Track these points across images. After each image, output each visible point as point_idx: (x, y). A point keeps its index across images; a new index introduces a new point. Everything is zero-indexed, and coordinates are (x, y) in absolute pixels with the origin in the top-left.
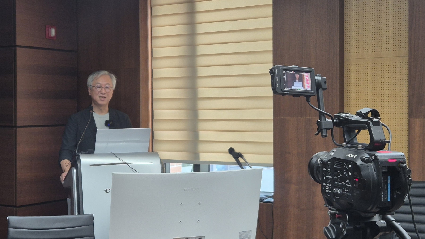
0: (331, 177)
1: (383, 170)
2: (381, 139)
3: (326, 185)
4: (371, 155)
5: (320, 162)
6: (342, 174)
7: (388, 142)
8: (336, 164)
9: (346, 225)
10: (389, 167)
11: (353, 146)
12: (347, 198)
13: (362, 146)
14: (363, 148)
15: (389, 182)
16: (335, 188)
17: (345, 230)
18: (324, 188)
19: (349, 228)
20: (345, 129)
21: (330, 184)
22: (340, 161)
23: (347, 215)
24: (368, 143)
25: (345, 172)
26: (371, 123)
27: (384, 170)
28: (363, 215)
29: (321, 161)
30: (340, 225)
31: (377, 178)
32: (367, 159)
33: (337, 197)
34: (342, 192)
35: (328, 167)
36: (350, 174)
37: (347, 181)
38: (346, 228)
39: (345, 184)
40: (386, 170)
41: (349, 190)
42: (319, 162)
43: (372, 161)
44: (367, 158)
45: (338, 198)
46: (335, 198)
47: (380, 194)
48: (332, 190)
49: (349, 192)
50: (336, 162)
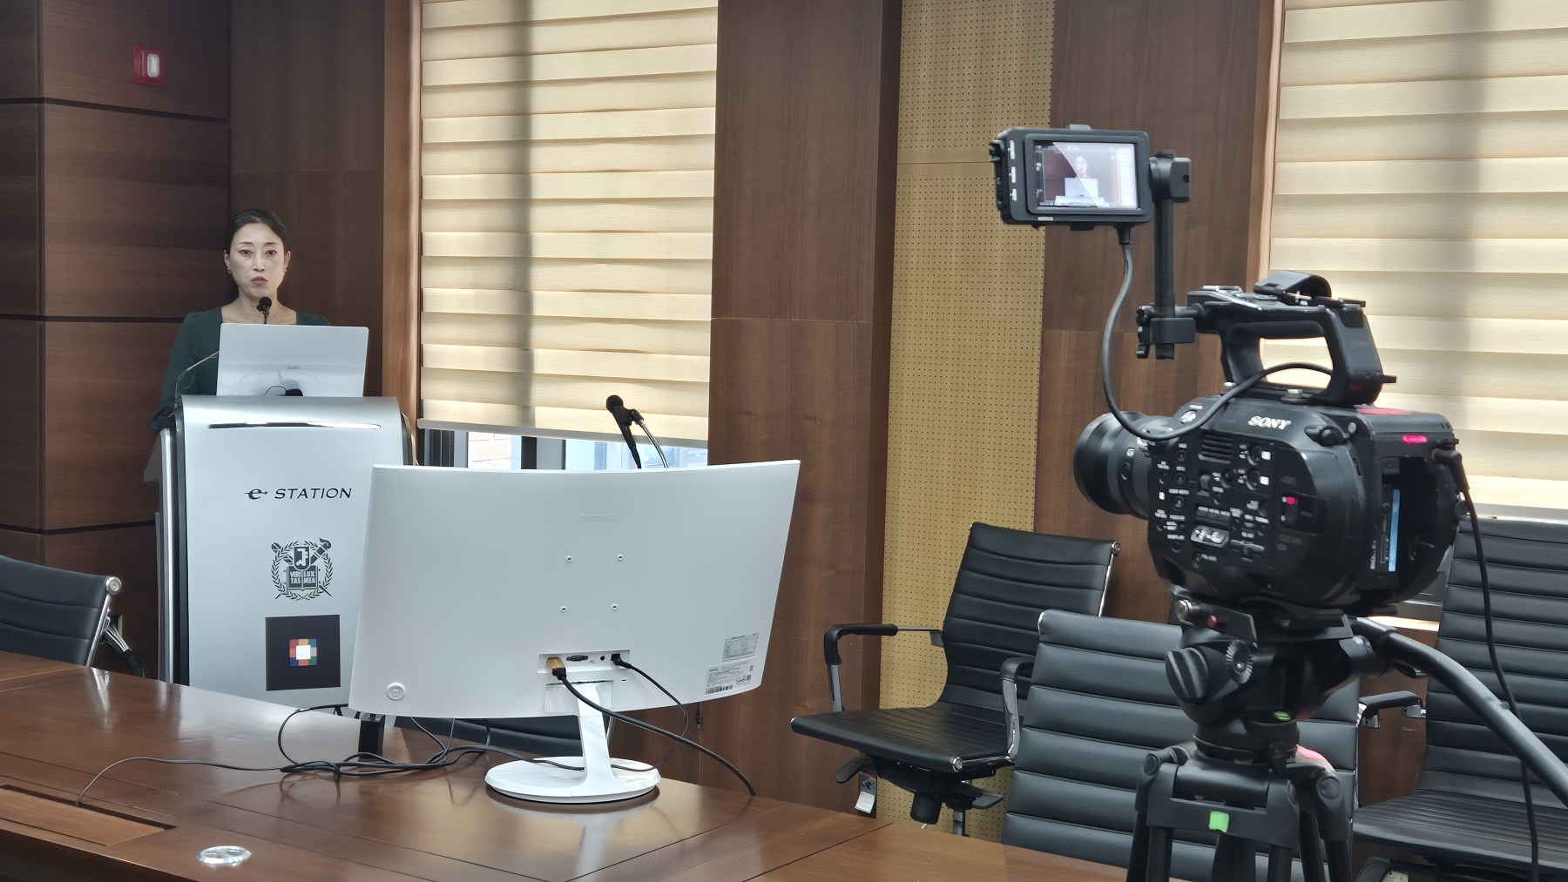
1: (1388, 471)
2: (1366, 370)
3: (1168, 516)
4: (1342, 421)
6: (1231, 479)
7: (1390, 379)
8: (1206, 450)
9: (1250, 651)
10: (1403, 461)
11: (1265, 393)
12: (1250, 560)
13: (1300, 391)
14: (1303, 398)
15: (1396, 508)
16: (1199, 527)
18: (1158, 530)
19: (1263, 658)
20: (1230, 340)
21: (1180, 514)
22: (1226, 442)
23: (1252, 618)
25: (1242, 475)
26: (1333, 317)
27: (1390, 469)
30: (1228, 653)
31: (1365, 495)
32: (1328, 434)
33: (1208, 555)
34: (1230, 539)
35: (1178, 461)
36: (1264, 480)
37: (1249, 506)
38: (1252, 661)
39: (1242, 516)
40: (1395, 468)
41: (1256, 535)
43: (1346, 439)
44: (1327, 431)
45: (1213, 558)
46: (1198, 559)
47: (1368, 547)
48: (1188, 533)
49: (1256, 540)
50: (1206, 445)
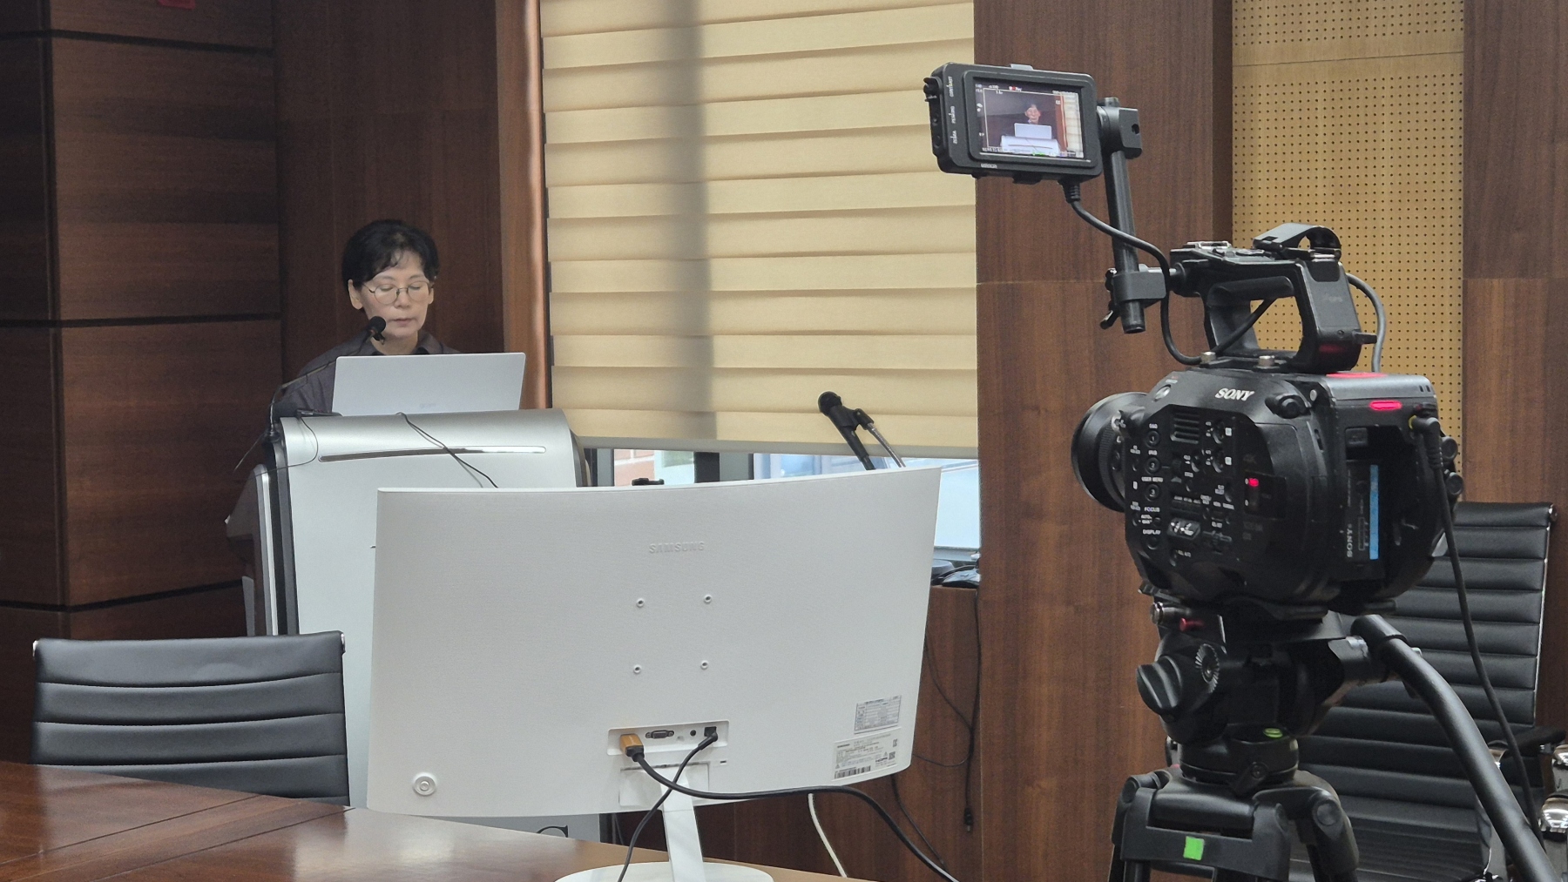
0: (1161, 480)
1: (1352, 443)
2: (1345, 329)
3: (1142, 509)
4: (1305, 388)
5: (1119, 426)
6: (1200, 462)
7: (1373, 340)
8: (1177, 429)
9: (1219, 656)
10: (1371, 429)
11: (1243, 362)
12: (1221, 554)
13: (1273, 357)
14: (1277, 364)
15: (1374, 486)
16: (1175, 520)
17: (1212, 673)
18: (1135, 524)
19: (1228, 664)
20: (1212, 302)
21: (1155, 507)
22: (1193, 418)
23: (1221, 618)
24: (1297, 349)
25: (1209, 456)
26: (1304, 270)
27: (1354, 440)
28: (1279, 613)
29: (1122, 421)
30: (1197, 658)
31: (1328, 473)
32: (1289, 404)
33: (1184, 551)
34: (1202, 530)
35: (1150, 444)
36: (1228, 461)
37: (1217, 492)
38: (1217, 667)
39: (1211, 502)
40: (1360, 439)
41: (1224, 524)
42: (1114, 426)
43: (1308, 409)
44: (1290, 400)
45: (1188, 554)
46: (1175, 557)
47: (1342, 532)
48: (1163, 526)
49: (1225, 530)
50: (1178, 423)
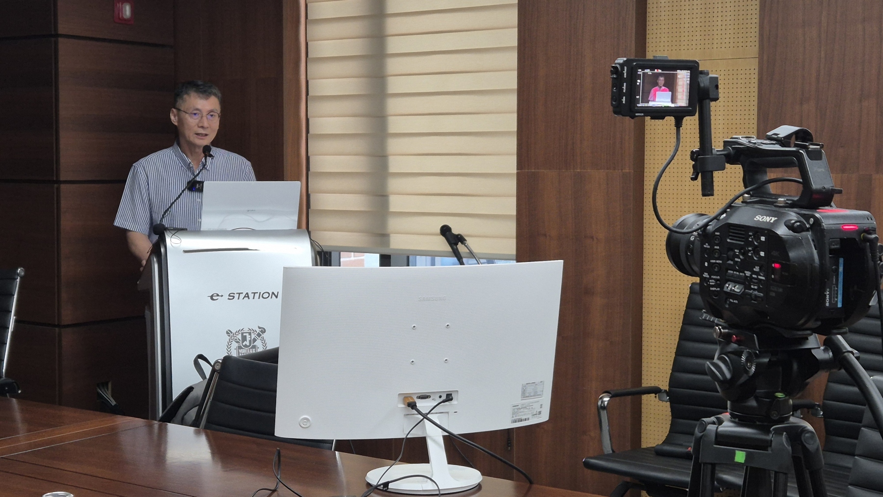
0: (721, 262)
1: (832, 247)
2: (825, 186)
3: (710, 277)
4: (806, 217)
6: (745, 254)
7: (840, 192)
8: (731, 236)
9: (755, 355)
10: (842, 240)
11: (767, 201)
12: (756, 302)
13: (785, 199)
14: (788, 203)
15: (841, 269)
16: (729, 283)
17: (752, 365)
18: (705, 285)
19: (762, 360)
20: (746, 168)
21: (717, 276)
22: (741, 231)
23: (755, 335)
25: (750, 251)
28: (787, 334)
30: (742, 357)
31: (819, 262)
32: (798, 225)
33: (734, 299)
34: (745, 290)
35: (715, 243)
36: (762, 254)
37: (755, 269)
38: (754, 362)
39: (751, 275)
40: (836, 245)
41: (759, 287)
43: (809, 228)
44: (798, 223)
45: (736, 301)
46: (728, 302)
47: (824, 293)
48: (721, 286)
49: (759, 290)
50: (731, 232)
